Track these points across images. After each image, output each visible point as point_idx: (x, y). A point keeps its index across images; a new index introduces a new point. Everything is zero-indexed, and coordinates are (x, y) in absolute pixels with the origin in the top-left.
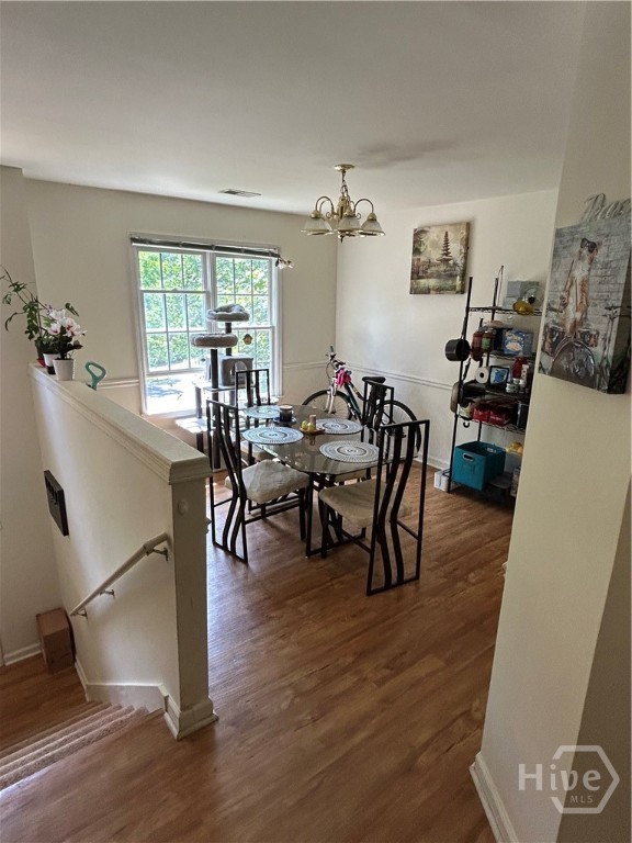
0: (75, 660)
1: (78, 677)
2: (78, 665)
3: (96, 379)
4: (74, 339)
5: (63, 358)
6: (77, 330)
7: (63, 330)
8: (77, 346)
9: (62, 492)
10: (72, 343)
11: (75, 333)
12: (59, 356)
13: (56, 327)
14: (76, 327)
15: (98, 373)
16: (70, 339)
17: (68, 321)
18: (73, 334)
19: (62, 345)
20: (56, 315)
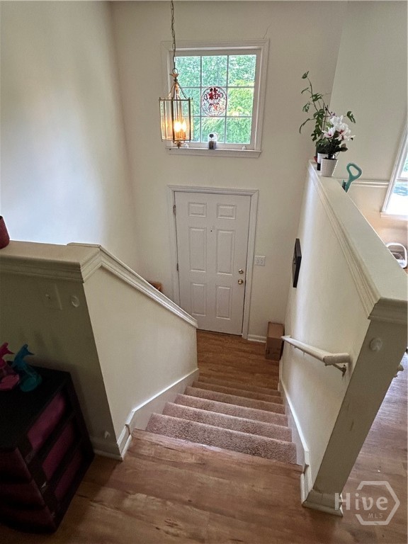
0: (280, 359)
1: (279, 370)
2: (281, 362)
3: (352, 178)
4: (342, 143)
5: (330, 158)
6: (347, 135)
7: (337, 134)
8: (344, 149)
9: (301, 258)
10: (340, 146)
11: (345, 137)
12: (327, 156)
13: (332, 131)
14: (348, 131)
15: (354, 173)
16: (340, 142)
17: (343, 126)
18: (343, 138)
19: (331, 148)
20: (335, 121)
